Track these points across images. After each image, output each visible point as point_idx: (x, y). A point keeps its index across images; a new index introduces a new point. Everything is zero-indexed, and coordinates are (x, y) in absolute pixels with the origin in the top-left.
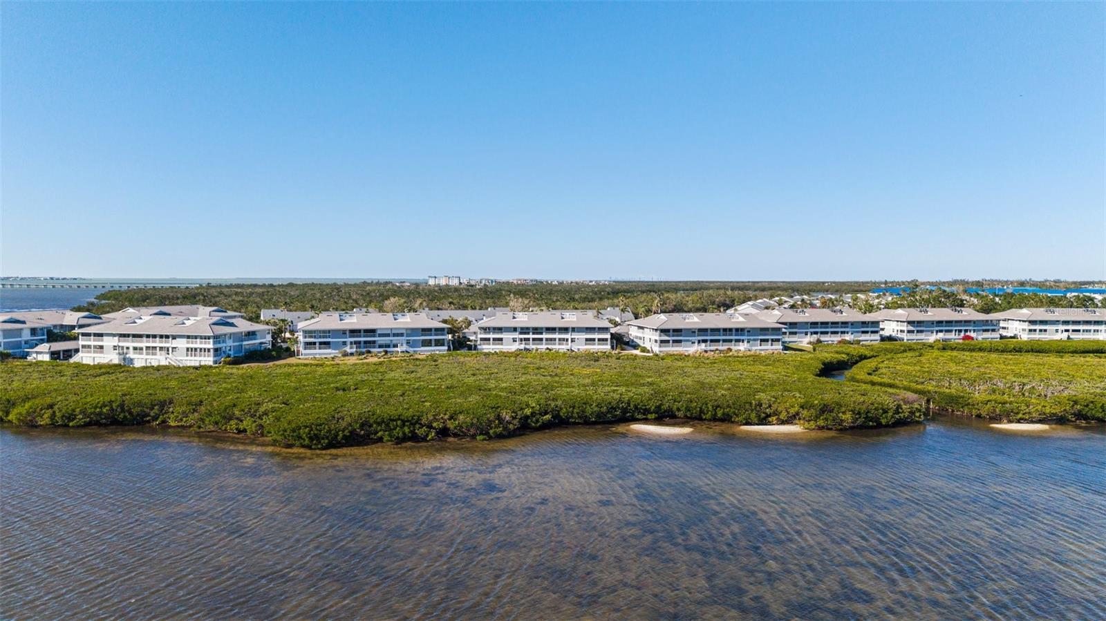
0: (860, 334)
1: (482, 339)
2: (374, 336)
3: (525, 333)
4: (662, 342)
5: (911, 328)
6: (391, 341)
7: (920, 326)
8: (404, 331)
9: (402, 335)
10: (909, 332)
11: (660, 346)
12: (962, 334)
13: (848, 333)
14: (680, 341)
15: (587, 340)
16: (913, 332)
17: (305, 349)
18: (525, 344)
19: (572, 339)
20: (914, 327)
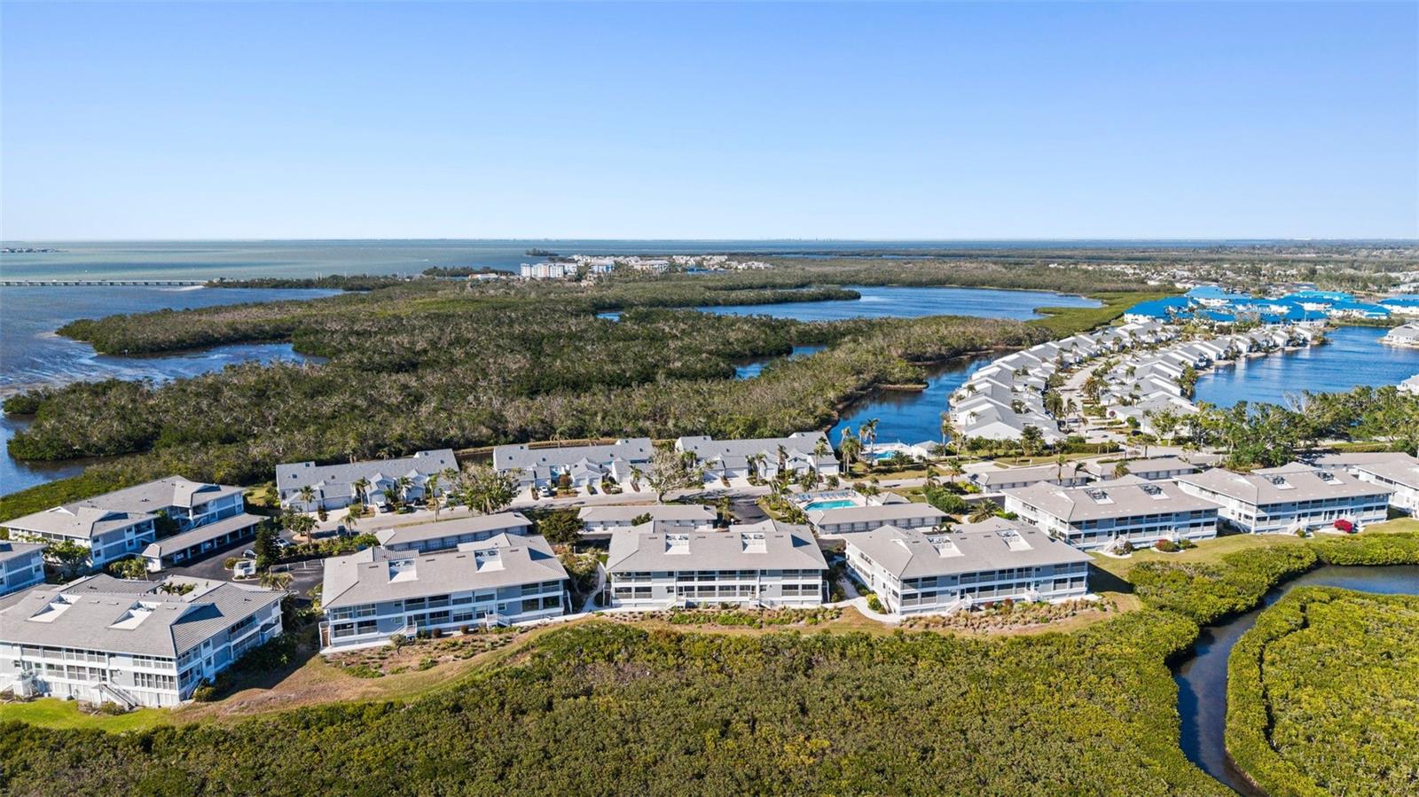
0: (1187, 529)
1: (618, 590)
2: (447, 604)
3: (686, 579)
4: (905, 597)
5: (1262, 514)
6: (474, 608)
7: (1275, 511)
8: (495, 592)
9: (491, 597)
10: (1259, 519)
11: (903, 604)
12: (1335, 517)
13: (1170, 528)
14: (932, 594)
15: (785, 587)
16: (1264, 519)
17: (336, 635)
18: (688, 596)
19: (761, 586)
20: (1266, 511)
